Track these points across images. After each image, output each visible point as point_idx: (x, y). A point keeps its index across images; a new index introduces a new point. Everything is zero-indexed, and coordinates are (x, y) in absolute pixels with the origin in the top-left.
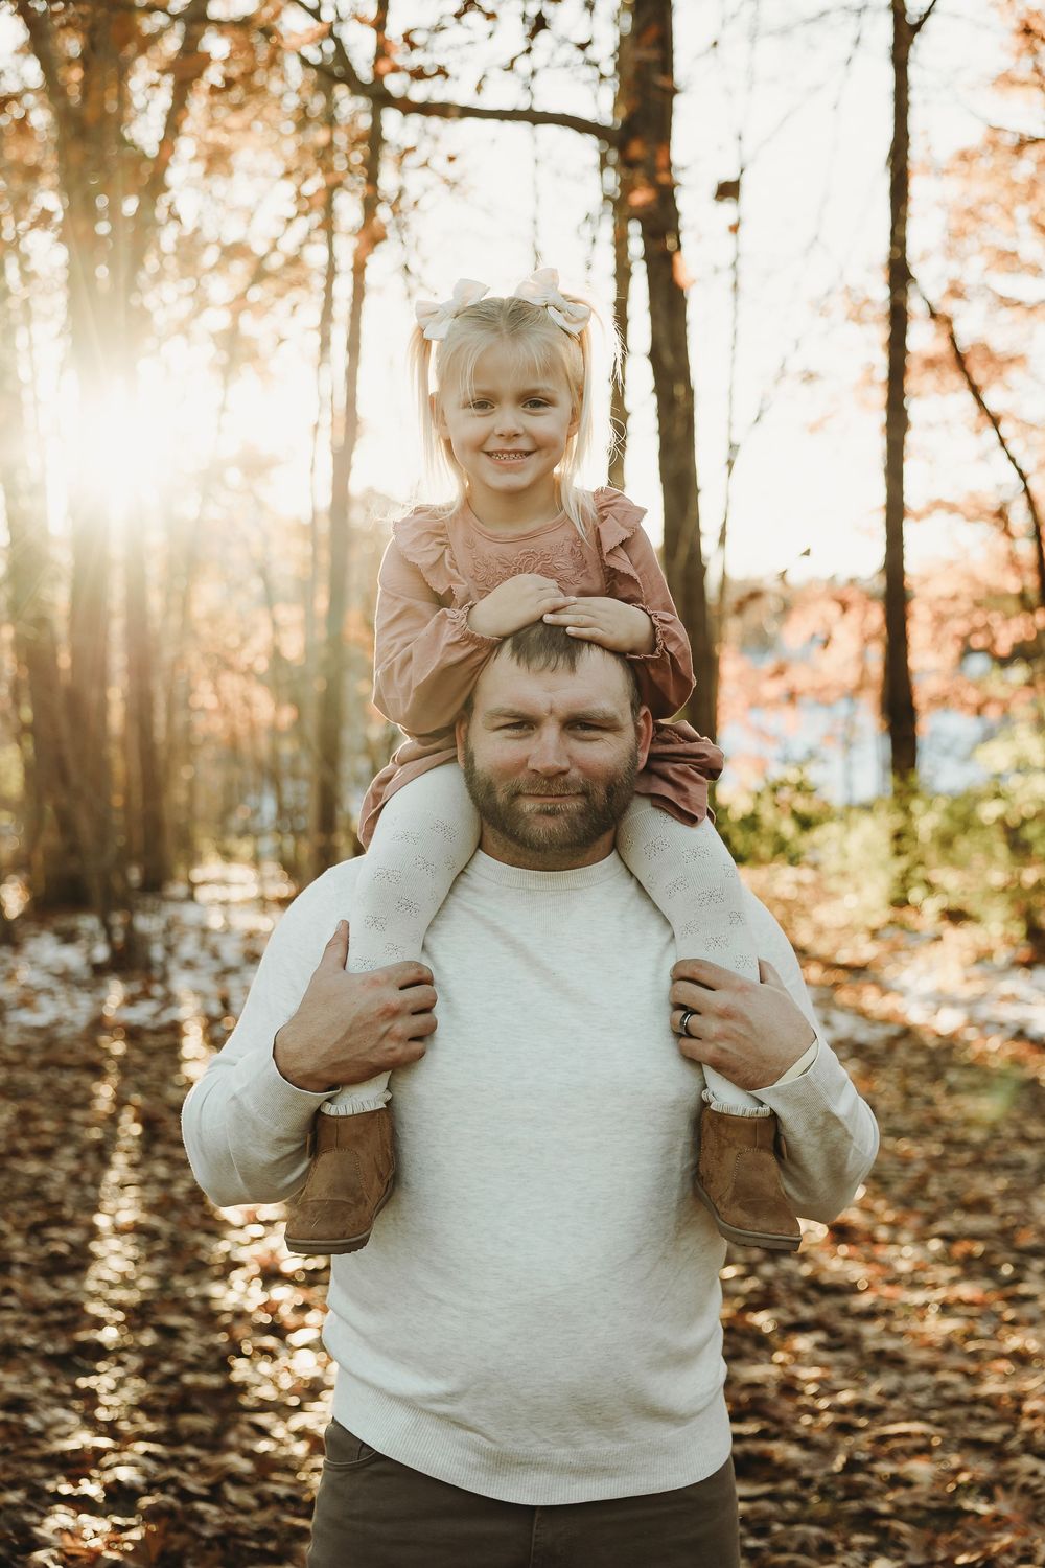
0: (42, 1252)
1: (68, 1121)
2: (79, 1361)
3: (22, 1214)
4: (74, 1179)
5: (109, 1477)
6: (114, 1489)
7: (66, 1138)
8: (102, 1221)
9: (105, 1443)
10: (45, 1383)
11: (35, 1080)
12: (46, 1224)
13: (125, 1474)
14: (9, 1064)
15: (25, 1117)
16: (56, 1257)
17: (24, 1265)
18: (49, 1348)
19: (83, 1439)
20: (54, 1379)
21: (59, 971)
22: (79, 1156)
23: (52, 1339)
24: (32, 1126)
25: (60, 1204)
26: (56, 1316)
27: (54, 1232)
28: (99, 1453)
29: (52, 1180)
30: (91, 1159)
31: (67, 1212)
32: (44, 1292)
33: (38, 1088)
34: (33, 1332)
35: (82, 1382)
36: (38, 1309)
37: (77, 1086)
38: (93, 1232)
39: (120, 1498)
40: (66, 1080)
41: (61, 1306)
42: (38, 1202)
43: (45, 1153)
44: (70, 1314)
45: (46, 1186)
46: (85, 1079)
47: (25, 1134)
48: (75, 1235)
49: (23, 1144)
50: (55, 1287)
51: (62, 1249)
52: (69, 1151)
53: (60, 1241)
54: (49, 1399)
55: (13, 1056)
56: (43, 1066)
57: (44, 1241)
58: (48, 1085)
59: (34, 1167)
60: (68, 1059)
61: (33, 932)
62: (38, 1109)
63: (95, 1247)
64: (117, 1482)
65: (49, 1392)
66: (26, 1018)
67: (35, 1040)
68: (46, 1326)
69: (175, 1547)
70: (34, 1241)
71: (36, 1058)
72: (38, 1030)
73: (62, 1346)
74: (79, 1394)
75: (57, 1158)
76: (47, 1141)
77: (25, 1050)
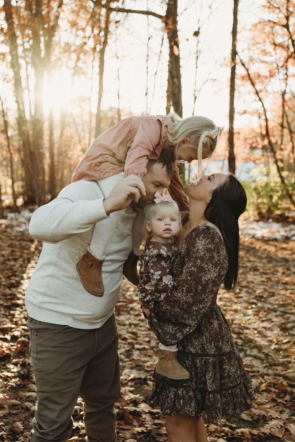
0: (9, 282)
1: (23, 253)
2: (12, 307)
3: (6, 274)
4: (21, 266)
5: (12, 334)
6: (13, 337)
7: (21, 257)
8: (25, 276)
9: (13, 326)
10: (3, 312)
11: (17, 243)
12: (12, 276)
13: (17, 333)
14: (12, 239)
15: (13, 251)
16: (12, 284)
17: (4, 285)
18: (6, 304)
19: (9, 325)
20: (5, 311)
21: (28, 218)
22: (24, 261)
23: (7, 302)
24: (14, 254)
25: (16, 272)
26: (9, 297)
27: (13, 278)
28: (12, 328)
29: (16, 266)
30: (26, 261)
31: (17, 273)
32: (8, 291)
33: (17, 245)
34: (3, 300)
35: (12, 312)
36: (5, 295)
37: (27, 245)
38: (22, 278)
39: (14, 338)
40: (24, 244)
41: (10, 295)
42: (11, 271)
43: (15, 260)
44: (12, 296)
45: (13, 267)
46: (29, 243)
47: (12, 256)
48: (17, 279)
49: (11, 258)
50: (11, 290)
51: (14, 282)
52: (21, 260)
53: (13, 280)
54: (3, 316)
55: (13, 237)
56: (20, 240)
57: (10, 280)
58: (20, 244)
59: (12, 263)
60: (26, 239)
61: (24, 209)
62: (16, 250)
63: (22, 281)
64: (14, 335)
65: (3, 314)
66: (18, 229)
67: (19, 234)
68: (6, 299)
69: (24, 350)
70: (8, 280)
71: (18, 238)
72: (20, 232)
73: (9, 304)
74: (10, 315)
75: (18, 261)
76: (17, 257)
77: (16, 236)
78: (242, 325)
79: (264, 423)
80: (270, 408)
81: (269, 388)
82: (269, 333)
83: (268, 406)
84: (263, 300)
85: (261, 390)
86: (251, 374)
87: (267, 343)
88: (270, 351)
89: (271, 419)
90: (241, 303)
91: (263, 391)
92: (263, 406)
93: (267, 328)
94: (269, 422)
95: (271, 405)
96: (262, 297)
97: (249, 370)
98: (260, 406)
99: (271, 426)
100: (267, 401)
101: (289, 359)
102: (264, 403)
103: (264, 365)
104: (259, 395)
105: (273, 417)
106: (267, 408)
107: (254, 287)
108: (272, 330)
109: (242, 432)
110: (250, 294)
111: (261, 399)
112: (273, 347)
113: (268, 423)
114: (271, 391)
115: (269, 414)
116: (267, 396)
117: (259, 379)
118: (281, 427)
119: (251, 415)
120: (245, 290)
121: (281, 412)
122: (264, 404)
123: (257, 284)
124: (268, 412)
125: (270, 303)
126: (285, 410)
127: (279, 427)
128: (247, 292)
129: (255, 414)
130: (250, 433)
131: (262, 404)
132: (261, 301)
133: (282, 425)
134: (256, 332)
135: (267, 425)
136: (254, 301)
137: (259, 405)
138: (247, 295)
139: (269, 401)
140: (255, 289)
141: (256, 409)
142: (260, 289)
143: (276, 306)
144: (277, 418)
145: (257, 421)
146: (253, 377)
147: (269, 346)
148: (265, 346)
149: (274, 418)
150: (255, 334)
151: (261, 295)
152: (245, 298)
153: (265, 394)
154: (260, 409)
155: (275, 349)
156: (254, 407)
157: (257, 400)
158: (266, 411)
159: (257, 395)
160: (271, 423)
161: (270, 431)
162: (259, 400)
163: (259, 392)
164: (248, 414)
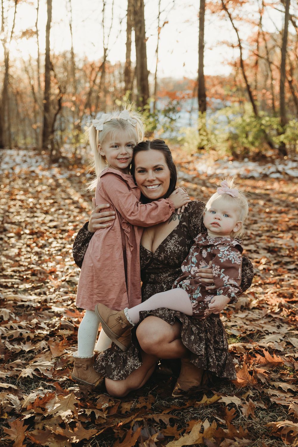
79: (260, 338)
80: (265, 323)
81: (261, 305)
83: (263, 322)
85: (251, 307)
88: (258, 271)
89: (268, 334)
91: (254, 308)
92: (257, 322)
94: (265, 337)
95: (266, 320)
98: (253, 322)
99: (268, 340)
100: (260, 317)
101: (282, 277)
102: (258, 319)
104: (250, 312)
105: (270, 332)
106: (261, 323)
109: (235, 347)
111: (252, 315)
112: (261, 267)
114: (263, 307)
115: (264, 329)
116: (259, 313)
117: (248, 297)
118: (281, 340)
119: (242, 331)
121: (278, 327)
122: (257, 320)
124: (263, 328)
126: (283, 325)
127: (279, 341)
129: (247, 330)
130: (244, 347)
131: (254, 320)
133: (282, 338)
135: (263, 340)
137: (251, 321)
139: (263, 317)
141: (247, 325)
143: (260, 232)
144: (274, 333)
145: (251, 336)
147: (257, 267)
149: (271, 333)
153: (257, 311)
154: (253, 325)
155: (264, 269)
156: (245, 323)
157: (248, 317)
158: (260, 326)
159: (248, 312)
160: (268, 338)
161: (268, 345)
162: (250, 316)
163: (249, 309)
164: (238, 330)
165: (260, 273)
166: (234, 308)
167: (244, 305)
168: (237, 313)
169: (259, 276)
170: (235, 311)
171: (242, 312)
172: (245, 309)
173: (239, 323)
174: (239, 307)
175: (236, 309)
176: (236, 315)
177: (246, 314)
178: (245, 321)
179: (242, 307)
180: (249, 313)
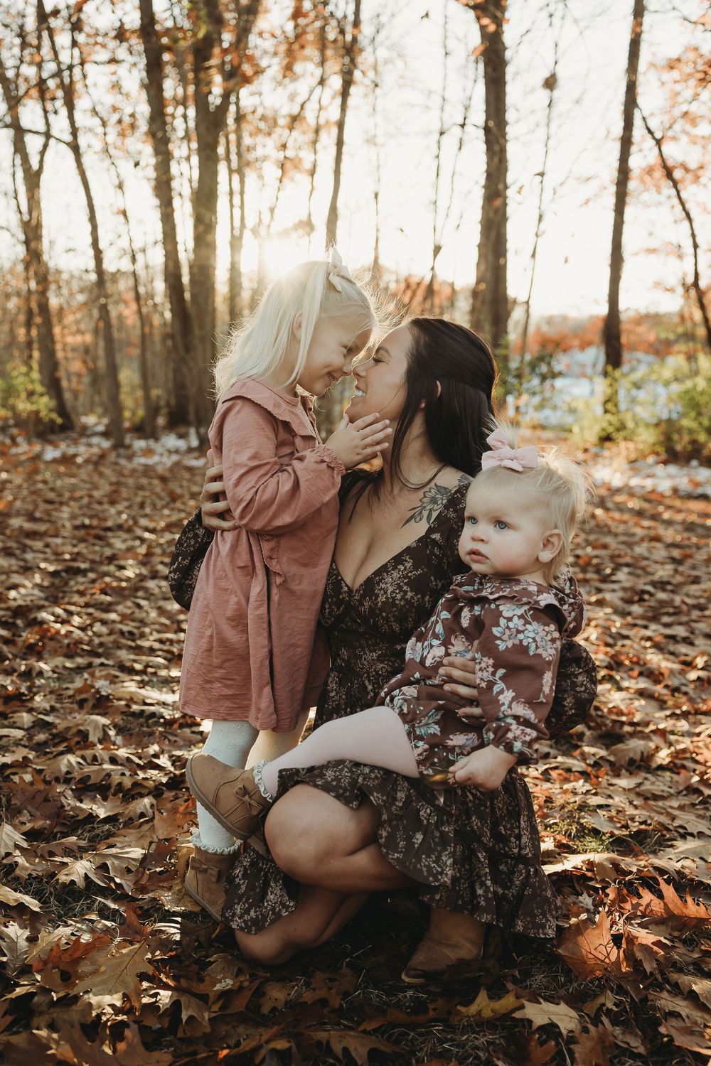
78: (614, 630)
79: (661, 845)
80: (681, 808)
81: (678, 762)
82: (683, 649)
83: (675, 804)
84: (669, 587)
85: (654, 765)
86: (627, 729)
87: (676, 667)
88: (684, 681)
89: (683, 836)
90: (614, 591)
91: (661, 768)
92: (660, 803)
93: (678, 639)
94: (674, 842)
95: (685, 801)
96: (669, 583)
97: (624, 719)
98: (651, 802)
99: (681, 853)
100: (672, 791)
102: (665, 794)
103: (668, 713)
104: (649, 776)
105: (690, 831)
106: (671, 807)
107: (648, 566)
108: (692, 644)
109: (590, 864)
110: (638, 576)
111: (653, 783)
112: (693, 675)
113: (672, 846)
114: (684, 767)
115: (676, 823)
116: (672, 780)
117: (651, 740)
119: (619, 821)
120: (626, 570)
122: (663, 798)
123: (656, 562)
124: (673, 818)
125: (688, 595)
128: (630, 574)
129: (632, 819)
130: (615, 865)
131: (656, 797)
132: (664, 590)
134: (648, 644)
135: (670, 849)
136: (649, 588)
137: (646, 799)
138: (631, 578)
139: (679, 793)
140: (649, 570)
141: (636, 807)
142: (664, 570)
143: (702, 601)
144: (700, 834)
145: (640, 836)
146: (632, 735)
147: (683, 673)
148: (672, 672)
149: (692, 835)
150: (645, 648)
151: (665, 579)
152: (627, 585)
153: (667, 776)
154: (651, 809)
155: (699, 678)
156: (631, 803)
157: (643, 788)
158: (668, 814)
159: (643, 775)
160: (682, 846)
161: (678, 866)
162: (647, 786)
163: (648, 769)
164: (611, 819)
165: (690, 689)
166: (611, 764)
167: (638, 757)
168: (618, 775)
169: (686, 694)
170: (612, 771)
171: (631, 773)
172: (639, 768)
173: (618, 801)
174: (624, 762)
175: (617, 765)
176: (615, 781)
177: (638, 780)
178: (632, 796)
179: (632, 761)
180: (646, 779)
